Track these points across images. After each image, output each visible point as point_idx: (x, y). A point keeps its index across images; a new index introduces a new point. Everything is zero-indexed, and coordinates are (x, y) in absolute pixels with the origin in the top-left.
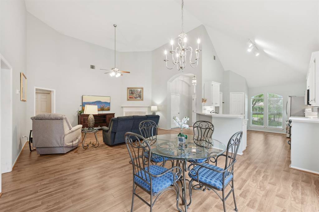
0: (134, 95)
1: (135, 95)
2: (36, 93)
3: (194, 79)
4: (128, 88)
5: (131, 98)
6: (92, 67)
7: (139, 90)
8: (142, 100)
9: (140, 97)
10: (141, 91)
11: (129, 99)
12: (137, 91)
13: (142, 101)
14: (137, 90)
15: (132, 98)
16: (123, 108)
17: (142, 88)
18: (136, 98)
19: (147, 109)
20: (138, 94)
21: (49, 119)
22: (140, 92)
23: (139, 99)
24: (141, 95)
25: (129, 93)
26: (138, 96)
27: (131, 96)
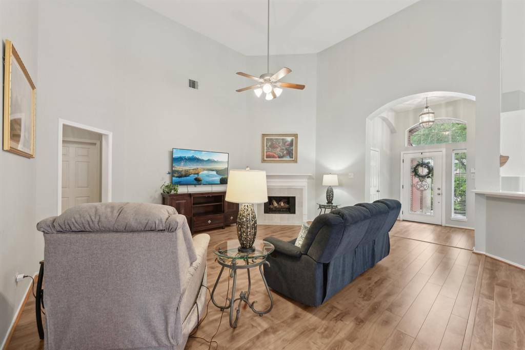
0: (278, 151)
1: (278, 149)
2: (64, 141)
4: (264, 135)
5: (270, 157)
6: (193, 84)
7: (289, 139)
8: (295, 161)
9: (290, 154)
10: (292, 141)
11: (265, 159)
12: (284, 142)
13: (295, 164)
14: (283, 139)
15: (274, 157)
17: (296, 136)
18: (282, 157)
19: (306, 180)
20: (286, 149)
21: (117, 231)
22: (291, 144)
23: (288, 158)
24: (292, 150)
25: (267, 145)
26: (285, 152)
27: (270, 153)
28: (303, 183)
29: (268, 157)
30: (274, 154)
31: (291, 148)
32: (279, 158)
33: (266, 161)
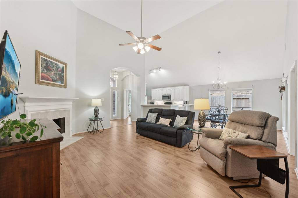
1: (53, 73)
3: (115, 74)
5: (45, 79)
7: (61, 66)
8: (65, 87)
9: (61, 79)
10: (63, 67)
11: (41, 80)
12: (58, 68)
13: (64, 89)
14: (56, 64)
15: (48, 80)
16: (24, 102)
17: (66, 64)
18: (55, 81)
19: (72, 103)
20: (59, 74)
22: (63, 71)
23: (59, 83)
24: (63, 76)
25: (42, 65)
26: (58, 77)
27: (45, 75)
28: (69, 106)
29: (43, 78)
30: (49, 77)
31: (62, 75)
32: (53, 81)
33: (41, 82)
